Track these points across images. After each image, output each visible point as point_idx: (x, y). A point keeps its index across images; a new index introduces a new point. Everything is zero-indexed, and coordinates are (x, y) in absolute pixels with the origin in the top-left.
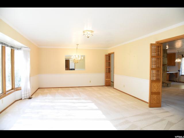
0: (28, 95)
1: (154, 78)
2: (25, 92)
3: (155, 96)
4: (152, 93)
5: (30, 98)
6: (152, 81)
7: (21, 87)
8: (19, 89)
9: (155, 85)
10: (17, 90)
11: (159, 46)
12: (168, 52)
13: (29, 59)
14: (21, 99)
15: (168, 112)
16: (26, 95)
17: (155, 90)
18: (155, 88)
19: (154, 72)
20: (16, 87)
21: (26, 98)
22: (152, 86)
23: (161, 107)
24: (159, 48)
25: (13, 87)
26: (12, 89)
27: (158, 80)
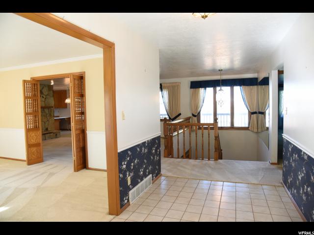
1: (31, 126)
3: (34, 149)
4: (29, 146)
6: (28, 131)
9: (33, 134)
11: (35, 84)
12: (55, 88)
15: (51, 164)
17: (33, 141)
18: (33, 139)
19: (31, 117)
22: (29, 136)
23: (42, 161)
24: (35, 86)
27: (36, 128)
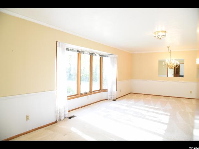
0: (113, 97)
2: (110, 94)
5: (115, 100)
7: (107, 89)
8: (105, 91)
10: (104, 91)
13: (116, 65)
14: (107, 100)
16: (111, 97)
20: (103, 89)
21: (111, 99)
25: (101, 88)
26: (100, 90)
